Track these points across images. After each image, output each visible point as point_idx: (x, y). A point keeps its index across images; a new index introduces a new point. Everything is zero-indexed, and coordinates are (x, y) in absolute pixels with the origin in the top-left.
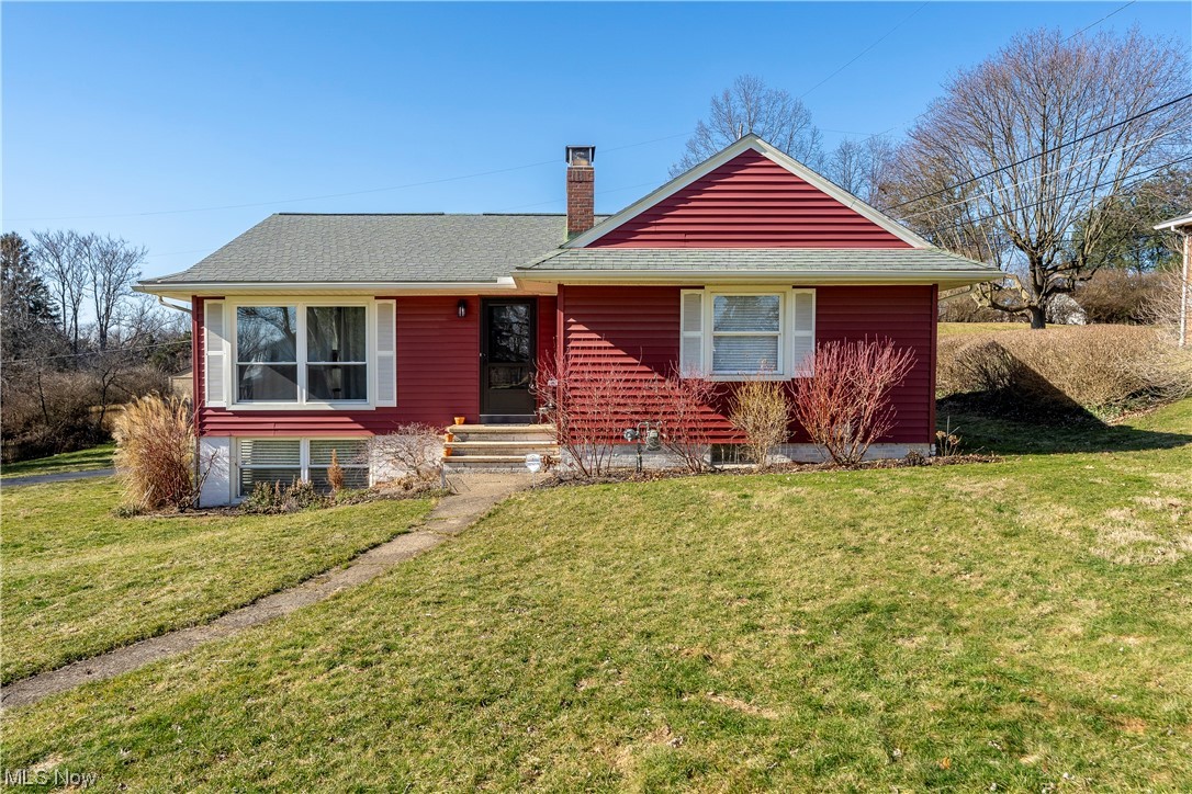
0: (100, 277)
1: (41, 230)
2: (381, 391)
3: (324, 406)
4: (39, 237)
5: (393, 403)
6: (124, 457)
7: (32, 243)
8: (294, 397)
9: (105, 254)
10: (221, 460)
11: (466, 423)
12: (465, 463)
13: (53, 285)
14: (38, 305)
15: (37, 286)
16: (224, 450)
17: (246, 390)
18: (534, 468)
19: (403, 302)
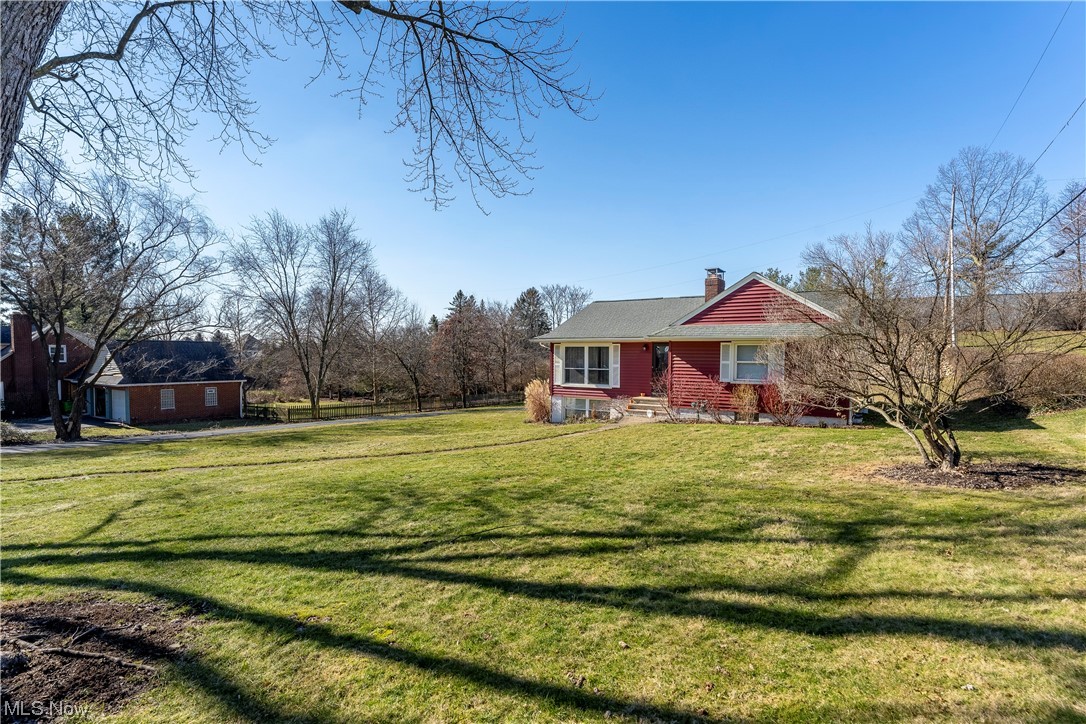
0: (570, 308)
1: (544, 285)
2: (614, 381)
3: (593, 386)
4: (544, 289)
5: (619, 386)
6: (528, 402)
7: (541, 291)
8: (583, 382)
9: (572, 295)
10: (558, 404)
11: (646, 396)
12: (634, 412)
13: (550, 312)
14: (543, 323)
15: (542, 313)
16: (559, 402)
17: (567, 379)
18: (650, 415)
19: (623, 345)
